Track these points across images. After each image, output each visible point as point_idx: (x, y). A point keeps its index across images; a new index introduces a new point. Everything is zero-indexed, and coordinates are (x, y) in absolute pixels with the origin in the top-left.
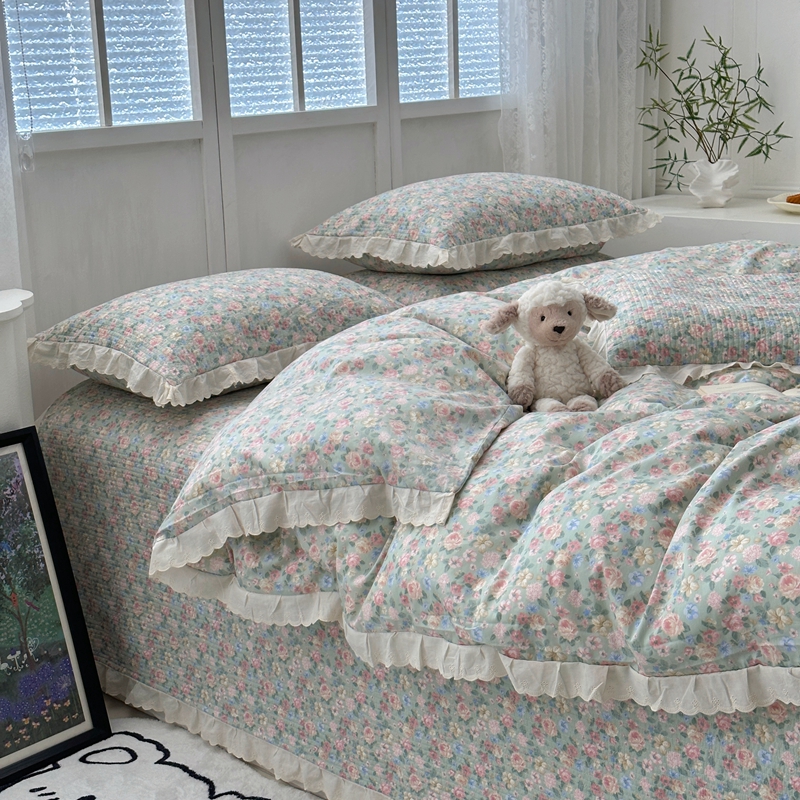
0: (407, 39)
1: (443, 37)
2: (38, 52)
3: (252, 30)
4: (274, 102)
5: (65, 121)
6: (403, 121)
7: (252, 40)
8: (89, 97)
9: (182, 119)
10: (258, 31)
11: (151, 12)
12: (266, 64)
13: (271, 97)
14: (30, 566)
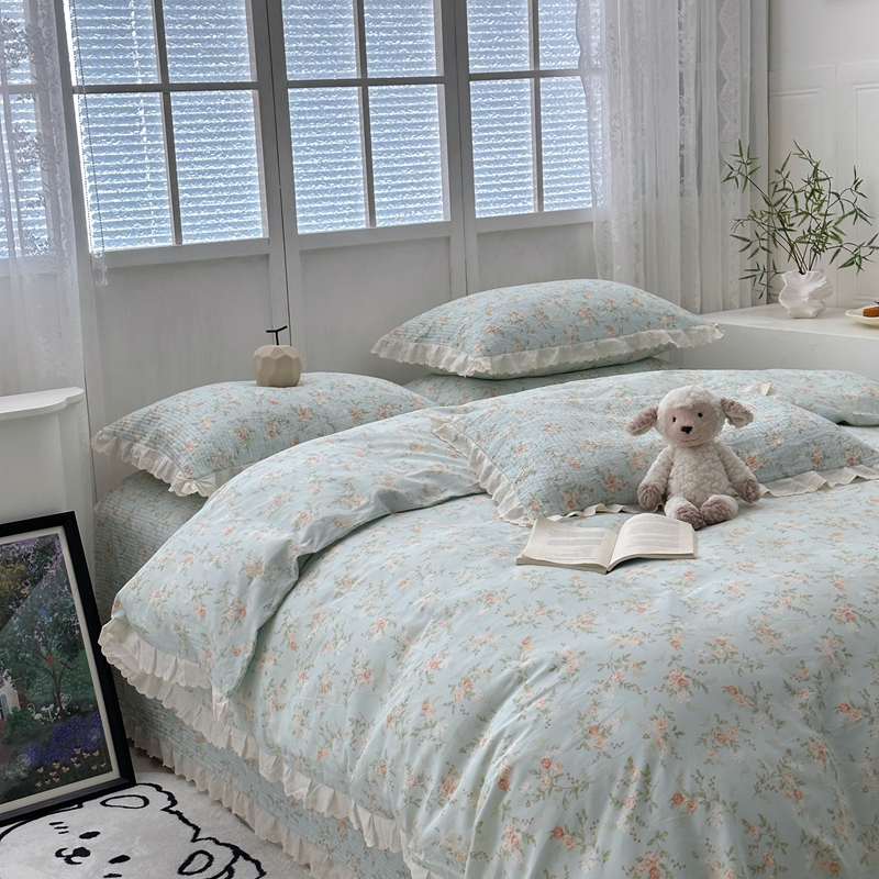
1: (527, 155)
2: (115, 182)
3: (323, 156)
5: (139, 241)
6: (479, 235)
7: (323, 164)
8: (162, 219)
9: (252, 237)
10: (330, 156)
11: (223, 144)
12: (338, 186)
13: (343, 215)
14: (66, 632)
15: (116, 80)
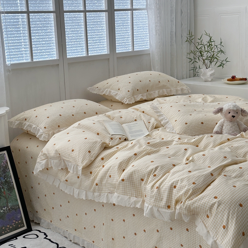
0: (119, 35)
1: (129, 34)
2: (13, 42)
3: (73, 34)
4: (80, 53)
5: (20, 60)
6: (117, 58)
8: (27, 53)
9: (53, 59)
10: (75, 34)
11: (44, 30)
12: (78, 43)
13: (79, 52)
14: (9, 184)
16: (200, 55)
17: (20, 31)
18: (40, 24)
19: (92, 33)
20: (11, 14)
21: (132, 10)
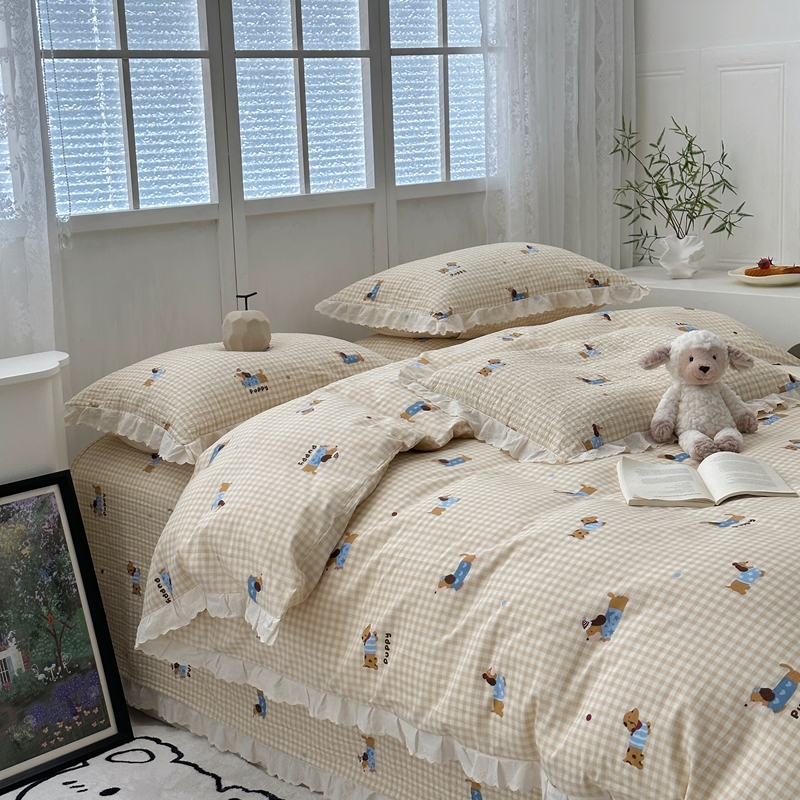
0: (403, 129)
1: (436, 127)
2: (76, 146)
3: (263, 124)
4: (283, 186)
5: (98, 205)
6: (399, 203)
7: (263, 133)
8: (120, 184)
9: (201, 202)
10: (269, 124)
11: (174, 110)
12: (276, 153)
13: (281, 182)
14: (64, 591)
15: (77, 44)
16: (657, 195)
17: (98, 113)
18: (161, 91)
19: (321, 122)
20: (72, 61)
21: (445, 51)
